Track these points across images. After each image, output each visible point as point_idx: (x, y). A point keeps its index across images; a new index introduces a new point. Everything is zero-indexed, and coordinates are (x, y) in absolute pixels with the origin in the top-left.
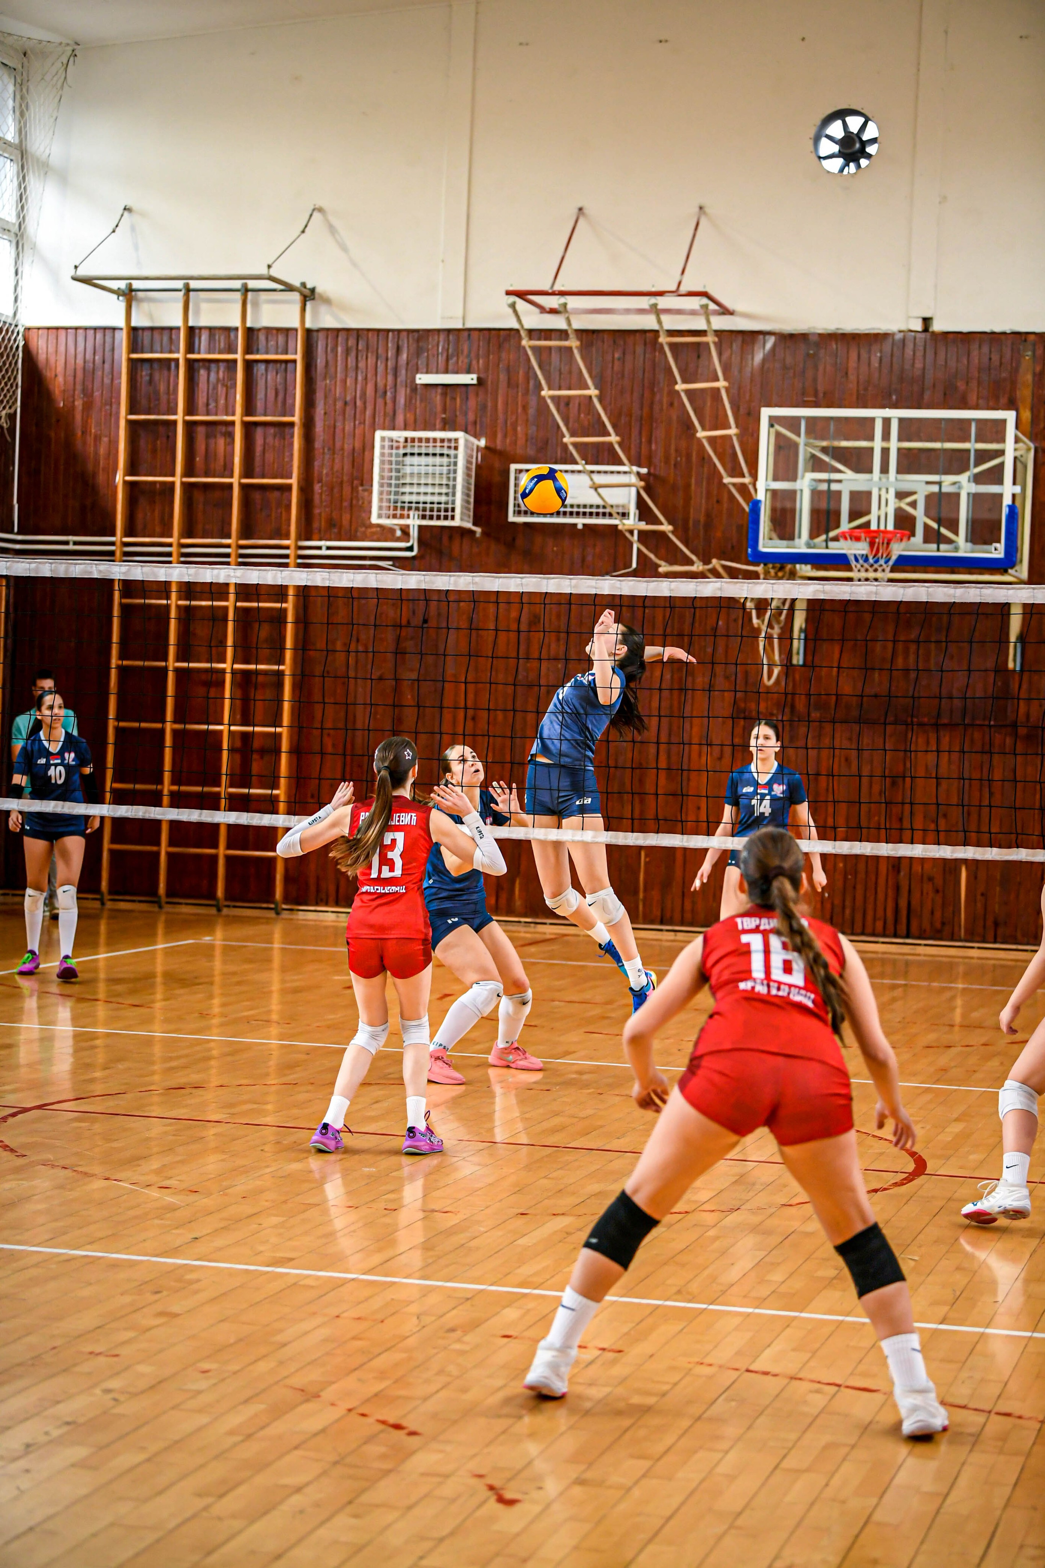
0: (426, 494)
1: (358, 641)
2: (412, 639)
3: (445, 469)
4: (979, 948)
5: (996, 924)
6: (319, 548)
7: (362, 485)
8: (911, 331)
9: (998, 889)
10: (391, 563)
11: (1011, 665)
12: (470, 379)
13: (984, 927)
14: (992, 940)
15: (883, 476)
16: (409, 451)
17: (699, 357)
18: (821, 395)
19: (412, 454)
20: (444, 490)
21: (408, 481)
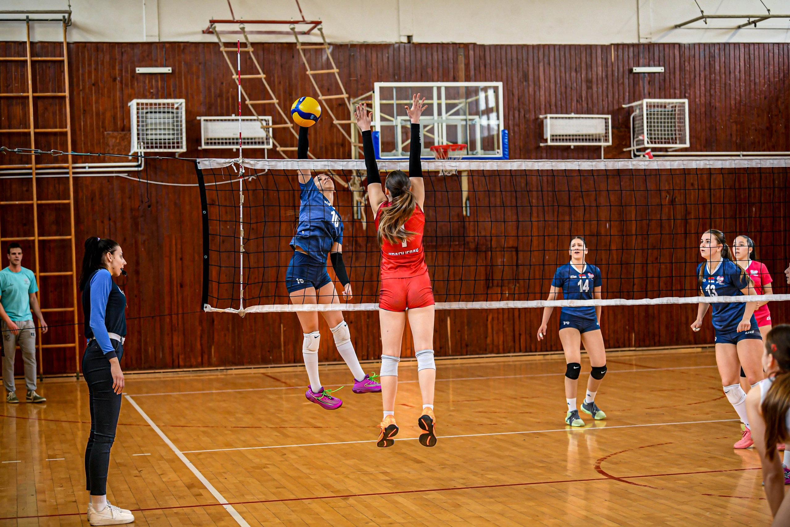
0: (160, 134)
1: (110, 219)
2: (142, 216)
3: (171, 121)
4: (461, 359)
5: (467, 346)
6: (84, 168)
7: (106, 131)
8: (402, 43)
9: (466, 327)
10: (126, 174)
11: (464, 213)
12: (167, 70)
13: (461, 348)
14: (465, 353)
15: (440, 117)
16: (149, 110)
17: (293, 57)
18: (359, 77)
19: (151, 112)
20: (171, 132)
21: (149, 127)
